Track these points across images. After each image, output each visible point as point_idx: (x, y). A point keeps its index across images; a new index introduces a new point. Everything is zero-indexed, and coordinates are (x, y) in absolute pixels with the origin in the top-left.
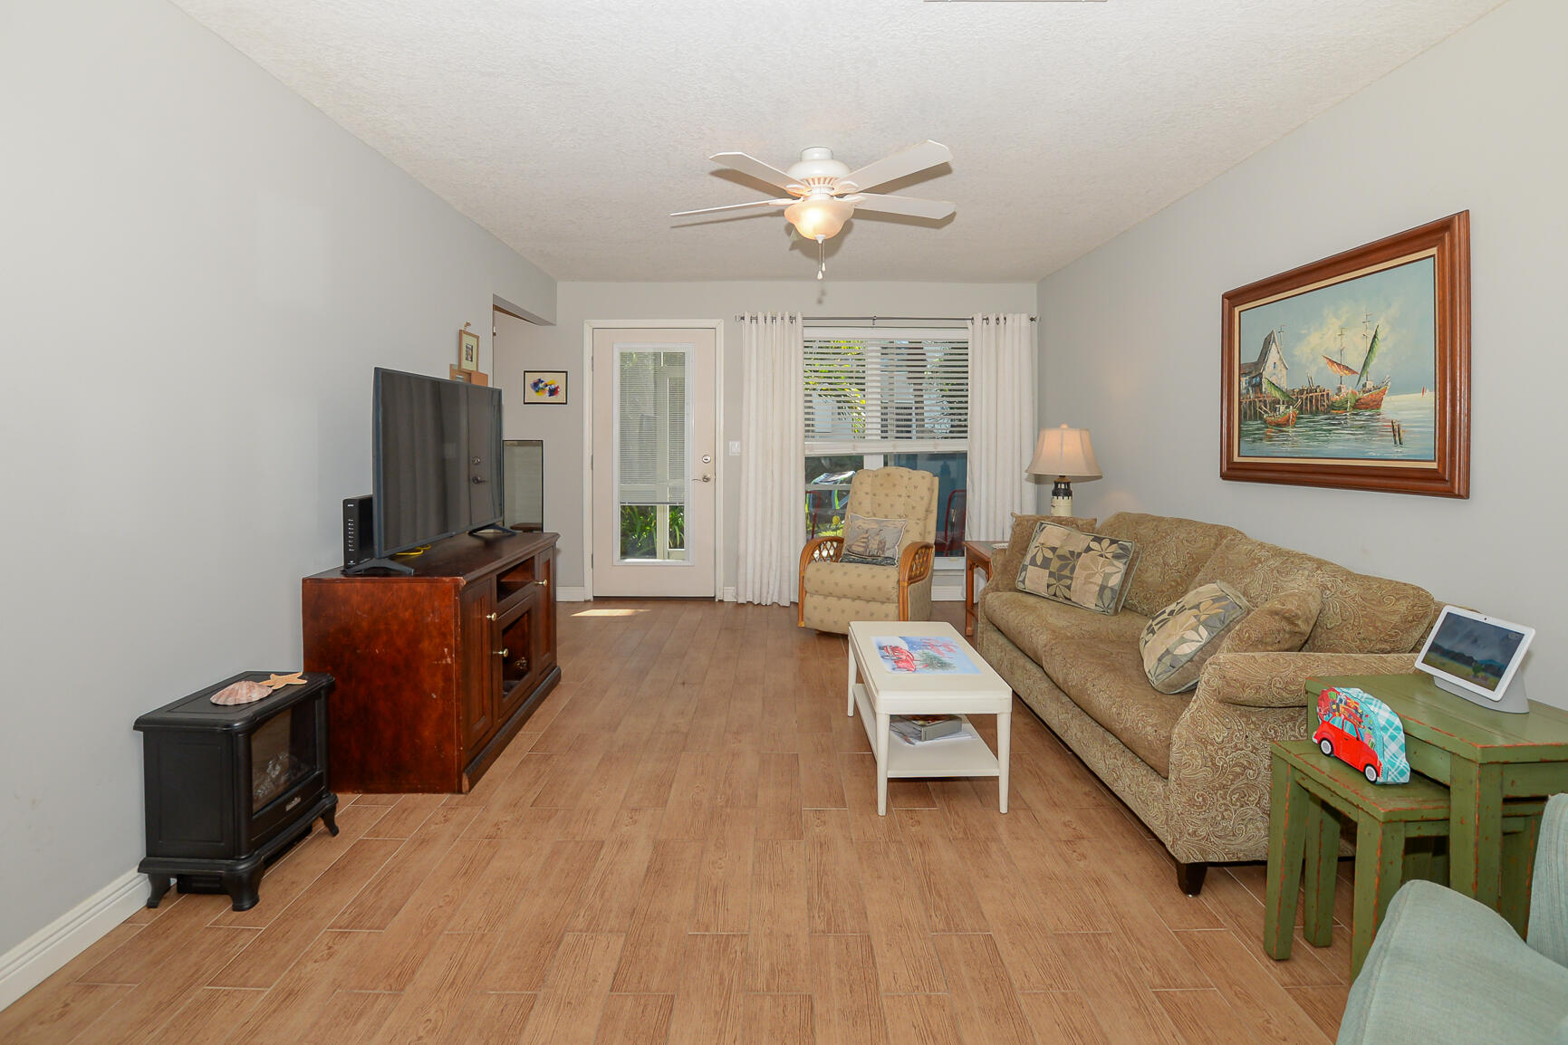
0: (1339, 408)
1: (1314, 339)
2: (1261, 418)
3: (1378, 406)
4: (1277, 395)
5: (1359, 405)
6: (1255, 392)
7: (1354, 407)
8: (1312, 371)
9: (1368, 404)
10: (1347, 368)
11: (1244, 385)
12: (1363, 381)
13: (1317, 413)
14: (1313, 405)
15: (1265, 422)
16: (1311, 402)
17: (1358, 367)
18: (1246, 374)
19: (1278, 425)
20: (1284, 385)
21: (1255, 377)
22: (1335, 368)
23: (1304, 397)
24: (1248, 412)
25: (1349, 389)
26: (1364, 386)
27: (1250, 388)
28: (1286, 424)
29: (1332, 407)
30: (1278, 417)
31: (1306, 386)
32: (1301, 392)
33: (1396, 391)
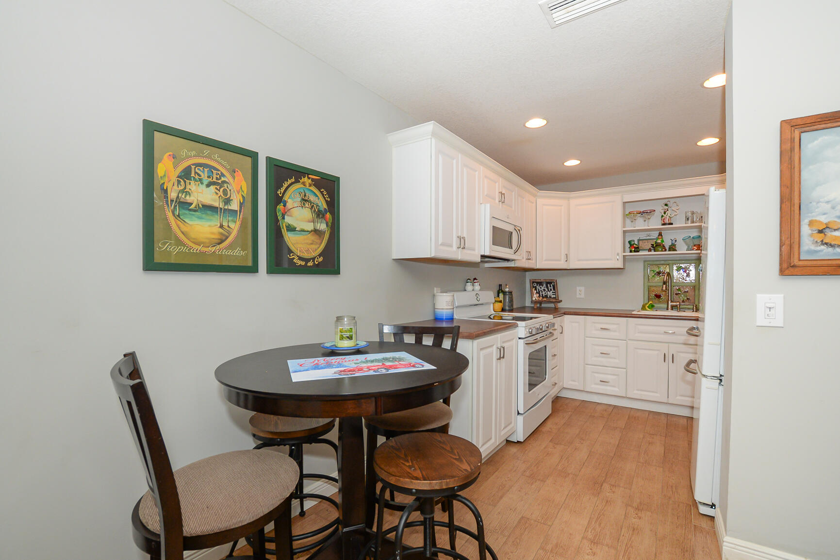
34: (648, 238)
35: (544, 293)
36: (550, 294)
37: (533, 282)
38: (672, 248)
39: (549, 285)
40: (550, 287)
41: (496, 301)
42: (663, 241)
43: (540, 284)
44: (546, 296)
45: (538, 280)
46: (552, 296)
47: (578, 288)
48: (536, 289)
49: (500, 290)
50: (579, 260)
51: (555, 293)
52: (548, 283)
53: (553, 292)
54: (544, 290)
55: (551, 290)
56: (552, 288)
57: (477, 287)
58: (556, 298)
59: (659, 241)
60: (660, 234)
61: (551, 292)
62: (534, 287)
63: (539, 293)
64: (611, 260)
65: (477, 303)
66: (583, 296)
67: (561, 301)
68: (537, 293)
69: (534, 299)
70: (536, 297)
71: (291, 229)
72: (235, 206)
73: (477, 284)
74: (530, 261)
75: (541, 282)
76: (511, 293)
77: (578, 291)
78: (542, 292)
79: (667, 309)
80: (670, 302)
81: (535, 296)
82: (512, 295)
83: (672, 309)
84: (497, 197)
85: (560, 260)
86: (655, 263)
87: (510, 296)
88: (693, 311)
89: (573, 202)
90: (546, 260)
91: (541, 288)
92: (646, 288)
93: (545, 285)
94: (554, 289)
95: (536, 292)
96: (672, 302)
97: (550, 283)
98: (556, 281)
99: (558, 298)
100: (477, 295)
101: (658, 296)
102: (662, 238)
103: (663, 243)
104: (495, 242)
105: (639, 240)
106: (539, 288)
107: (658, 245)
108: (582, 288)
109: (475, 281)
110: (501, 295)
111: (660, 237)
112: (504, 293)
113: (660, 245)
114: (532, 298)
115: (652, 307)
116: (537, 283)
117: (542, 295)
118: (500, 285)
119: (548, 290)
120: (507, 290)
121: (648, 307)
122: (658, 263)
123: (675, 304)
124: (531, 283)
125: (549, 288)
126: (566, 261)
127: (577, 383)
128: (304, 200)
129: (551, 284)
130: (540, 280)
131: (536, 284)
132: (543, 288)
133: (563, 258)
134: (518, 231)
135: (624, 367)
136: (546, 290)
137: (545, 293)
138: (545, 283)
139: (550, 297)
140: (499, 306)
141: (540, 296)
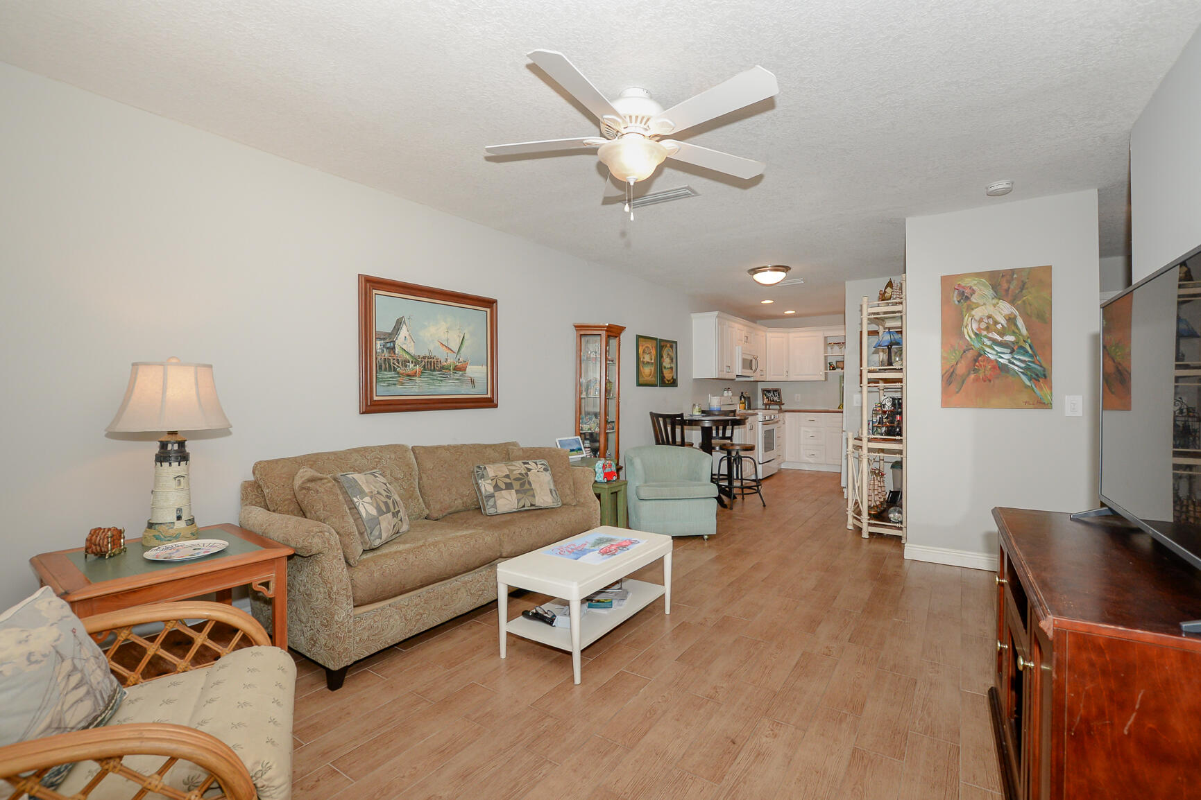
0: (447, 369)
1: (432, 329)
2: (395, 370)
3: (465, 370)
4: (408, 357)
5: (456, 369)
6: (389, 352)
7: (454, 369)
8: (431, 347)
9: (460, 369)
10: (450, 349)
11: (379, 346)
12: (458, 357)
13: (434, 370)
14: (431, 366)
15: (398, 373)
16: (431, 364)
17: (455, 349)
18: (381, 339)
19: (408, 375)
20: (413, 352)
21: (390, 342)
22: (444, 348)
23: (426, 360)
24: (383, 366)
25: (451, 360)
26: (459, 359)
27: (385, 350)
28: (414, 375)
29: (443, 368)
30: (408, 371)
31: (428, 355)
32: (424, 358)
33: (472, 364)
36: (775, 399)
40: (776, 393)
41: (740, 403)
44: (773, 401)
46: (778, 400)
47: (796, 395)
48: (766, 396)
49: (742, 395)
50: (796, 375)
51: (780, 398)
52: (775, 391)
54: (772, 396)
56: (777, 395)
57: (729, 393)
58: (780, 401)
61: (777, 397)
62: (764, 394)
64: (817, 375)
65: (731, 403)
66: (800, 400)
67: (784, 403)
68: (767, 398)
70: (765, 401)
71: (665, 368)
72: (653, 361)
73: (730, 391)
74: (763, 377)
75: (769, 391)
76: (750, 398)
77: (797, 397)
78: (770, 397)
84: (744, 339)
85: (783, 376)
87: (749, 400)
89: (792, 335)
90: (773, 375)
91: (769, 395)
93: (772, 393)
94: (779, 396)
97: (776, 391)
98: (781, 390)
99: (782, 401)
100: (731, 399)
104: (744, 367)
105: (837, 362)
108: (800, 395)
109: (728, 390)
110: (743, 399)
112: (745, 398)
114: (763, 402)
116: (767, 391)
117: (771, 399)
118: (742, 393)
119: (775, 396)
120: (747, 396)
124: (763, 391)
126: (787, 376)
128: (668, 354)
130: (769, 389)
131: (765, 392)
133: (785, 374)
134: (756, 359)
135: (824, 444)
137: (773, 398)
138: (772, 391)
139: (776, 401)
140: (742, 406)
141: (768, 400)
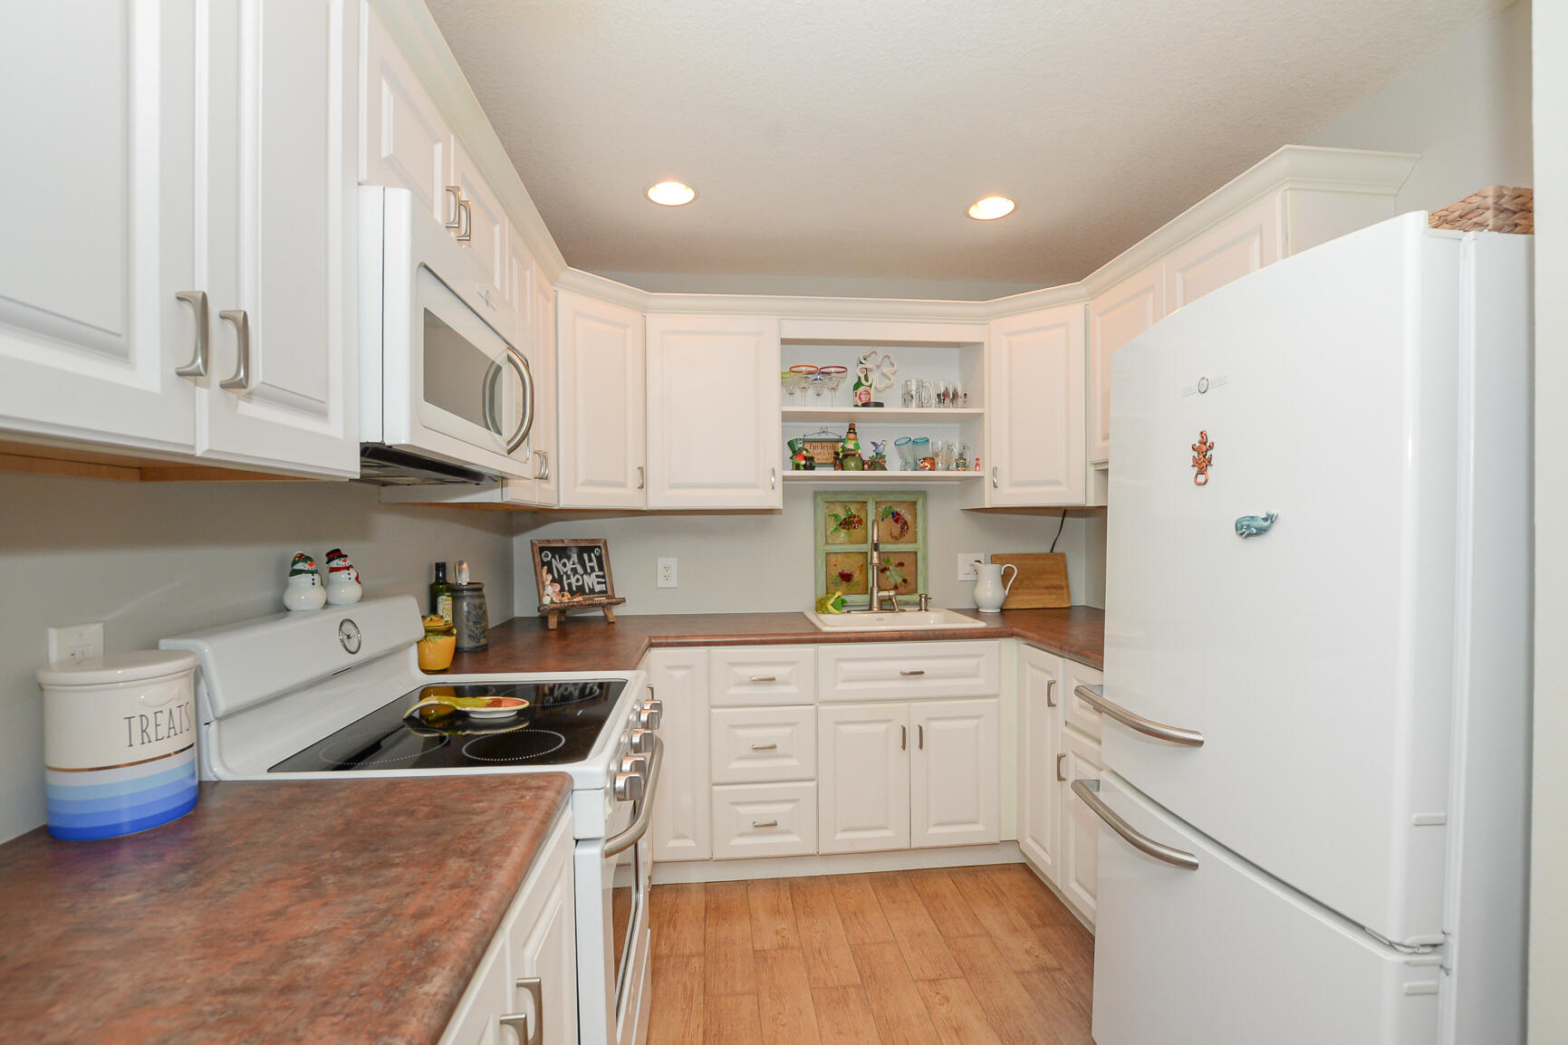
34: (824, 436)
35: (573, 580)
36: (590, 581)
37: (542, 549)
38: (877, 463)
39: (585, 556)
40: (590, 560)
41: (427, 631)
42: (857, 445)
43: (562, 552)
44: (581, 590)
45: (557, 541)
46: (598, 588)
47: (662, 562)
48: (550, 571)
49: (440, 585)
50: (674, 486)
51: (603, 577)
52: (585, 549)
53: (597, 576)
54: (574, 571)
55: (592, 569)
56: (594, 563)
57: (346, 587)
58: (606, 592)
59: (850, 445)
60: (852, 429)
61: (594, 574)
62: (543, 564)
63: (560, 581)
64: (755, 487)
65: (349, 660)
66: (673, 583)
67: (623, 600)
68: (554, 581)
69: (546, 600)
70: (551, 594)
73: (343, 575)
74: (544, 484)
75: (564, 549)
76: (476, 589)
77: (660, 567)
78: (568, 578)
79: (870, 608)
80: (875, 591)
81: (549, 590)
82: (482, 596)
83: (881, 609)
85: (623, 485)
86: (840, 498)
87: (477, 602)
88: (920, 610)
89: (655, 324)
90: (588, 483)
91: (564, 565)
92: (822, 558)
93: (575, 557)
94: (601, 569)
95: (550, 577)
96: (880, 589)
97: (590, 550)
98: (605, 543)
99: (613, 590)
100: (348, 628)
101: (846, 577)
102: (855, 439)
103: (859, 451)
105: (810, 441)
106: (560, 566)
107: (848, 455)
108: (672, 562)
109: (336, 563)
110: (445, 603)
111: (852, 436)
112: (455, 592)
113: (854, 455)
114: (540, 599)
115: (842, 605)
116: (554, 551)
117: (570, 585)
118: (441, 567)
119: (586, 572)
120: (464, 579)
121: (832, 605)
122: (845, 498)
123: (885, 594)
124: (537, 550)
125: (588, 564)
126: (642, 487)
127: (690, 843)
129: (591, 552)
130: (563, 541)
131: (549, 553)
132: (570, 566)
133: (633, 479)
134: (524, 368)
135: (811, 774)
136: (580, 570)
137: (578, 580)
138: (575, 550)
139: (592, 591)
140: (442, 648)
141: (562, 589)
